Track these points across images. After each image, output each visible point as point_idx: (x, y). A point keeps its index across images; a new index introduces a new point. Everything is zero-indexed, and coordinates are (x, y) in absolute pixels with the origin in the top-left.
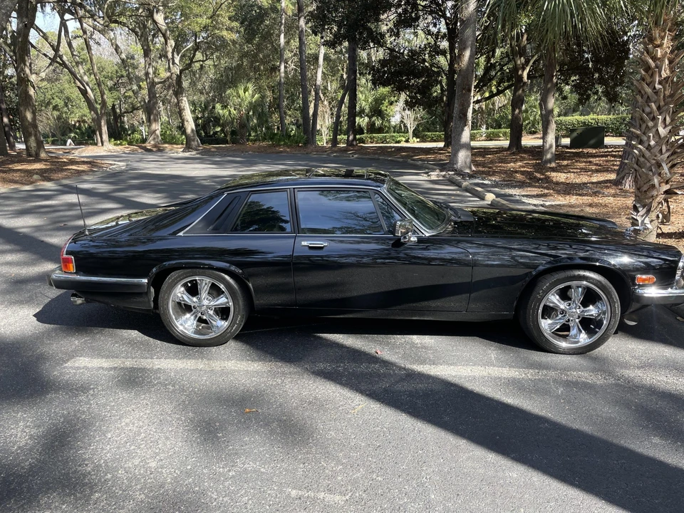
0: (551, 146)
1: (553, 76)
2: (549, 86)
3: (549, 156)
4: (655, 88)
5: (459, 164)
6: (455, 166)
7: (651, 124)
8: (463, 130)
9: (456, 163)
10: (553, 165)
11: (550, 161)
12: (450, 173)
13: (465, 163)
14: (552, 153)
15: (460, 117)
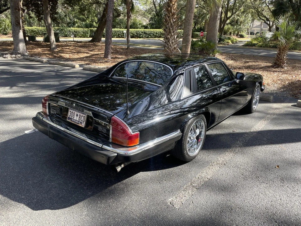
0: (54, 41)
1: (48, 7)
2: (47, 12)
3: (54, 46)
4: (173, 21)
5: (21, 50)
6: (19, 51)
7: (173, 34)
8: (19, 32)
9: (19, 50)
10: (56, 50)
11: (55, 48)
12: (19, 55)
13: (24, 50)
14: (55, 45)
15: (17, 25)
